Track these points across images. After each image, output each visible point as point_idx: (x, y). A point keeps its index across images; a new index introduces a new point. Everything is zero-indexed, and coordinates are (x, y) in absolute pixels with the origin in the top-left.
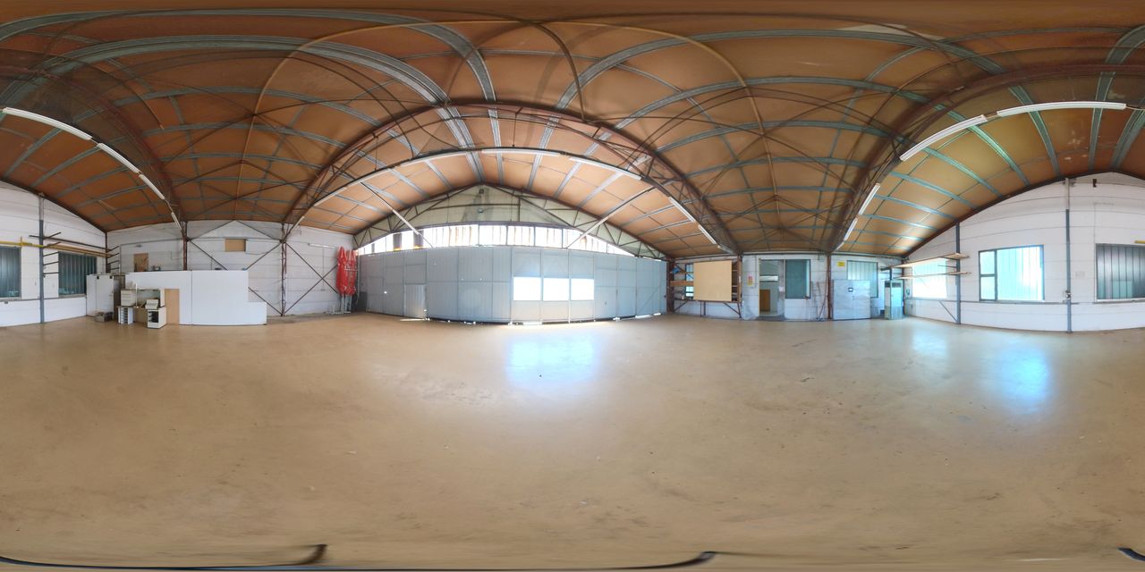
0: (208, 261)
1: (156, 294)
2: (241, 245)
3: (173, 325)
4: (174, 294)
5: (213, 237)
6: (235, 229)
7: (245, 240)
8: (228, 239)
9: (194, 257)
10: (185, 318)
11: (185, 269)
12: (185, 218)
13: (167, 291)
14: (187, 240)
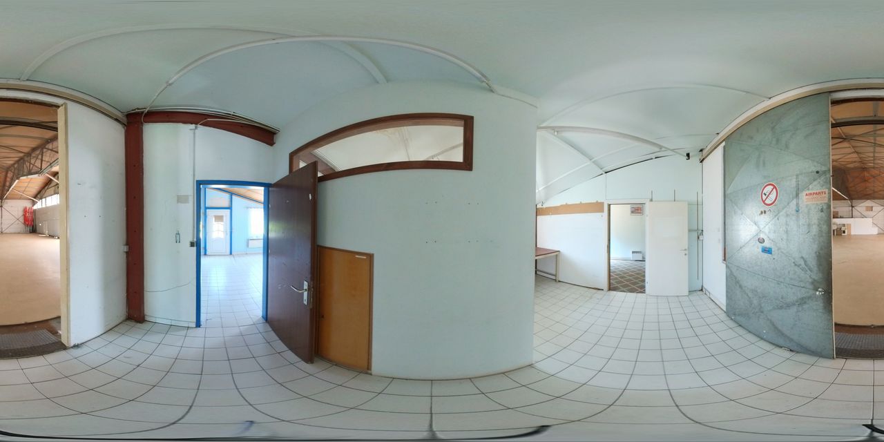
0: (859, 214)
1: (844, 225)
2: (871, 209)
3: (849, 235)
4: (849, 225)
5: (862, 206)
6: (869, 203)
7: (872, 207)
8: (867, 207)
9: (855, 213)
10: (853, 233)
11: (852, 217)
12: (851, 198)
13: (847, 225)
14: (852, 207)
